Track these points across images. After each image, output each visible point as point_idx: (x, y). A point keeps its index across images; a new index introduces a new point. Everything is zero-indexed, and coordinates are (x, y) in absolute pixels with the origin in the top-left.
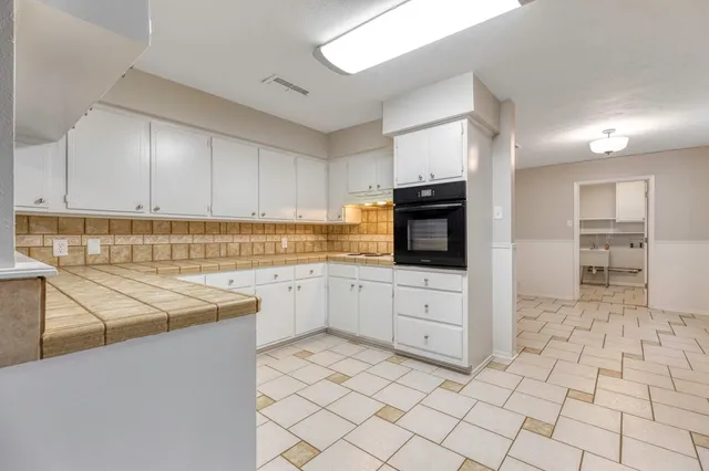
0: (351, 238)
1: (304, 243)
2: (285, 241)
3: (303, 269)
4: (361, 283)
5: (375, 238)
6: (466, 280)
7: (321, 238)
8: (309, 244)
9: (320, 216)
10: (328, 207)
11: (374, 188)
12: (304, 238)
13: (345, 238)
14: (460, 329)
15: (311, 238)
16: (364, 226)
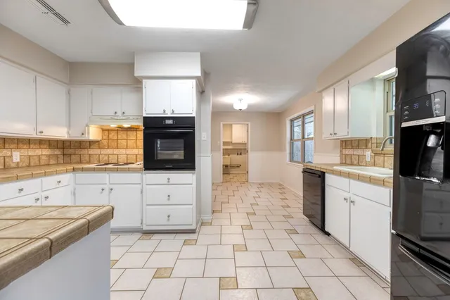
0: (91, 152)
1: (39, 157)
2: (16, 156)
3: (50, 181)
4: (112, 186)
5: (116, 151)
6: (195, 176)
7: (57, 152)
8: (44, 158)
9: (61, 133)
10: (69, 126)
11: (119, 114)
12: (39, 152)
13: (85, 152)
14: (191, 206)
15: (46, 152)
16: (105, 142)
